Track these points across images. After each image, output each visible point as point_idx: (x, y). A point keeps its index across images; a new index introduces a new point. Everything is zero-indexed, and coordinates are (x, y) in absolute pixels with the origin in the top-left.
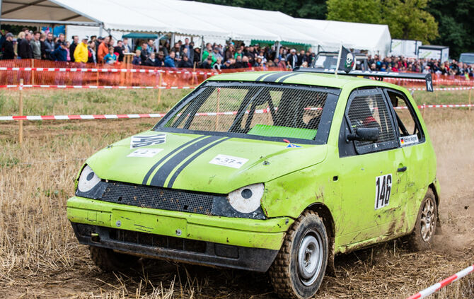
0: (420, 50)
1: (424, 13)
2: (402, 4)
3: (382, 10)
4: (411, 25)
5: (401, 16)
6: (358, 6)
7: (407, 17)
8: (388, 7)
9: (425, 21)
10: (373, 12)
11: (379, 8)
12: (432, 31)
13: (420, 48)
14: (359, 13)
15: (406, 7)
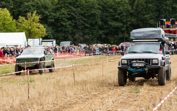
0: (42, 43)
1: (38, 24)
2: (27, 21)
3: (16, 24)
4: (32, 31)
5: (27, 27)
6: (5, 24)
7: (30, 27)
8: (20, 23)
9: (39, 28)
10: (12, 26)
11: (15, 24)
12: (43, 33)
13: (42, 42)
14: (5, 27)
15: (29, 21)
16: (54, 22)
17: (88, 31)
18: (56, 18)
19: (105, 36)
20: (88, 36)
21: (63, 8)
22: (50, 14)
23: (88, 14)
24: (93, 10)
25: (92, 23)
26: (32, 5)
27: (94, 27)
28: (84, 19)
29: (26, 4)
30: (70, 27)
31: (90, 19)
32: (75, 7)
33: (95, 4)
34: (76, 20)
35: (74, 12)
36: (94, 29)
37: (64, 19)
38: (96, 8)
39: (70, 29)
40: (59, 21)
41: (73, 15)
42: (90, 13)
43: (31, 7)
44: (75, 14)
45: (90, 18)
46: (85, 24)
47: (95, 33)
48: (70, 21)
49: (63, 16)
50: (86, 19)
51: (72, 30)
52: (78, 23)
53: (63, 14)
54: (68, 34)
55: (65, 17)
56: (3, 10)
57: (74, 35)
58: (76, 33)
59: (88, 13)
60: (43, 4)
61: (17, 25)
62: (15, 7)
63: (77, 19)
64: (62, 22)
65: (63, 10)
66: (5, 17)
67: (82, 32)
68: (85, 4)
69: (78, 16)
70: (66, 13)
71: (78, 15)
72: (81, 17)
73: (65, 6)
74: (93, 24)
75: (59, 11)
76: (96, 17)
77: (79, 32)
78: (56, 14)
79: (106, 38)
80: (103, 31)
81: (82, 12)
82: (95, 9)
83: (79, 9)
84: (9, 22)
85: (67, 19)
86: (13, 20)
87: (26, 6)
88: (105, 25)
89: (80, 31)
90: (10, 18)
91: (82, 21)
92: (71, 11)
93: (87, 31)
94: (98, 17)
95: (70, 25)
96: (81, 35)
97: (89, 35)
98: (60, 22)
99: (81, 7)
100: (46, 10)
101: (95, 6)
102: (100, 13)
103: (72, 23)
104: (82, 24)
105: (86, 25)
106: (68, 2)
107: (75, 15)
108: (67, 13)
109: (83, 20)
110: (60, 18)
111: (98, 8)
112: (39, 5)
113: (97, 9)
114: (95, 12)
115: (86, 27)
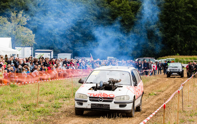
1: (25, 28)
5: (10, 31)
7: (14, 32)
12: (31, 40)
15: (13, 25)
16: (37, 28)
17: (80, 42)
18: (40, 24)
21: (49, 12)
23: (80, 21)
24: (87, 15)
26: (10, 6)
27: (87, 37)
28: (74, 26)
29: (3, 4)
32: (63, 12)
33: (90, 9)
36: (87, 40)
39: (57, 39)
41: (61, 21)
42: (83, 20)
44: (64, 20)
46: (75, 34)
49: (49, 22)
50: (77, 27)
55: (51, 23)
59: (80, 19)
60: (24, 6)
63: (67, 26)
65: (49, 15)
67: (71, 43)
71: (67, 21)
72: (71, 24)
74: (86, 33)
76: (90, 24)
77: (68, 43)
78: (40, 18)
82: (89, 15)
83: (69, 14)
91: (72, 30)
94: (92, 24)
96: (71, 46)
97: (80, 47)
100: (28, 13)
102: (95, 20)
103: (60, 31)
104: (73, 33)
106: (56, 5)
108: (54, 19)
110: (44, 24)
111: (93, 13)
113: (92, 15)
114: (88, 18)
115: (77, 37)
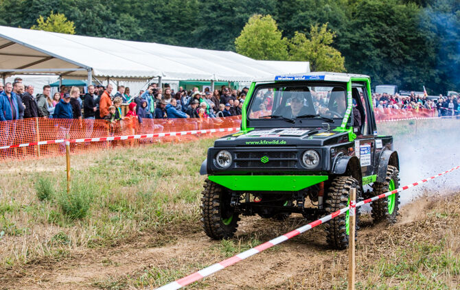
2: (308, 41)
3: (288, 47)
6: (266, 45)
8: (295, 44)
9: (331, 56)
10: (281, 50)
11: (286, 46)
12: (339, 66)
14: (268, 51)
15: (313, 43)
16: (349, 48)
17: (411, 69)
18: (354, 42)
19: (440, 80)
20: (409, 78)
21: (367, 25)
22: (343, 34)
23: (412, 38)
24: (421, 30)
25: (419, 54)
26: (311, 16)
27: (422, 61)
28: (404, 46)
29: (302, 14)
30: (378, 59)
31: (414, 48)
32: (388, 25)
33: (426, 21)
34: (389, 47)
35: (386, 33)
36: (422, 67)
37: (369, 44)
38: (427, 27)
39: (379, 64)
40: (359, 47)
41: (384, 38)
42: (416, 36)
43: (311, 20)
44: (389, 37)
45: (416, 46)
46: (405, 57)
47: (423, 73)
48: (379, 50)
49: (368, 39)
50: (407, 47)
51: (381, 67)
52: (392, 54)
53: (367, 35)
54: (374, 72)
55: (370, 41)
56: (264, 17)
57: (385, 75)
58: (389, 71)
59: (412, 36)
60: (331, 15)
61: (289, 49)
62: (280, 18)
63: (392, 45)
64: (364, 51)
65: (367, 29)
66: (268, 31)
67: (399, 70)
68: (407, 20)
69: (393, 41)
70: (372, 34)
71: (393, 38)
72: (399, 42)
73: (371, 21)
74: (420, 56)
75: (359, 30)
76: (426, 43)
77: (394, 70)
78: (355, 34)
79: (441, 84)
80: (437, 71)
81: (402, 34)
82: (425, 29)
83: (396, 29)
84: (274, 42)
85: (373, 44)
86: (282, 39)
87: (301, 16)
88: (442, 59)
89: (397, 69)
90: (277, 34)
91: (400, 51)
92: (380, 30)
93: (408, 69)
94: (429, 44)
95: (379, 56)
96: (398, 75)
97: (411, 76)
98: (361, 50)
99: (400, 25)
100: (336, 27)
101: (424, 24)
102: (433, 36)
103: (383, 52)
104: (400, 56)
105: (408, 57)
106: (376, 14)
107: (387, 40)
108: (374, 35)
109: (402, 49)
110: (361, 43)
111: (431, 28)
112: (325, 16)
113: (428, 30)
114: (424, 35)
115: (407, 62)
